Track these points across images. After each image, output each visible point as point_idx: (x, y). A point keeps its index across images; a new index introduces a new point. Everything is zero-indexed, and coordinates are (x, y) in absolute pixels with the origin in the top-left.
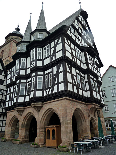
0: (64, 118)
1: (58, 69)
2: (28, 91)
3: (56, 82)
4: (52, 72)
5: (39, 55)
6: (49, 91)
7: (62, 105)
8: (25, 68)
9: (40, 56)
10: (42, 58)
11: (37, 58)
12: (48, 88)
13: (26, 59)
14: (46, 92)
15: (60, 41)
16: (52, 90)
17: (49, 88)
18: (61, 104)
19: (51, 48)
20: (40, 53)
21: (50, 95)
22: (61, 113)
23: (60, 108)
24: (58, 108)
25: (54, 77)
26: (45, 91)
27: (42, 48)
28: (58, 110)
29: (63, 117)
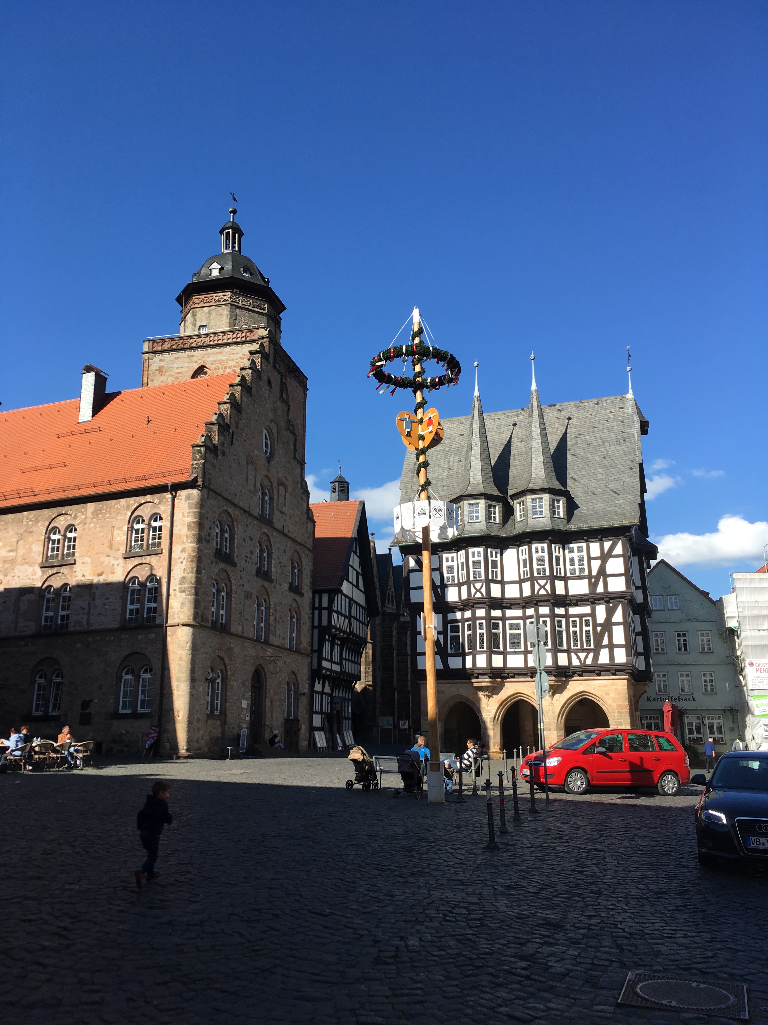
0: (623, 715)
1: (610, 613)
2: (511, 643)
3: (605, 642)
4: (593, 614)
5: (557, 564)
6: (586, 657)
7: (616, 689)
8: (499, 578)
10: (563, 574)
11: (554, 572)
12: (583, 650)
13: (499, 551)
14: (579, 658)
15: (619, 549)
16: (596, 658)
17: (588, 651)
18: (616, 687)
19: (590, 558)
20: (558, 561)
21: (589, 666)
22: (615, 704)
23: (612, 695)
24: (607, 694)
25: (599, 629)
26: (573, 655)
27: (562, 548)
28: (606, 697)
29: (618, 712)
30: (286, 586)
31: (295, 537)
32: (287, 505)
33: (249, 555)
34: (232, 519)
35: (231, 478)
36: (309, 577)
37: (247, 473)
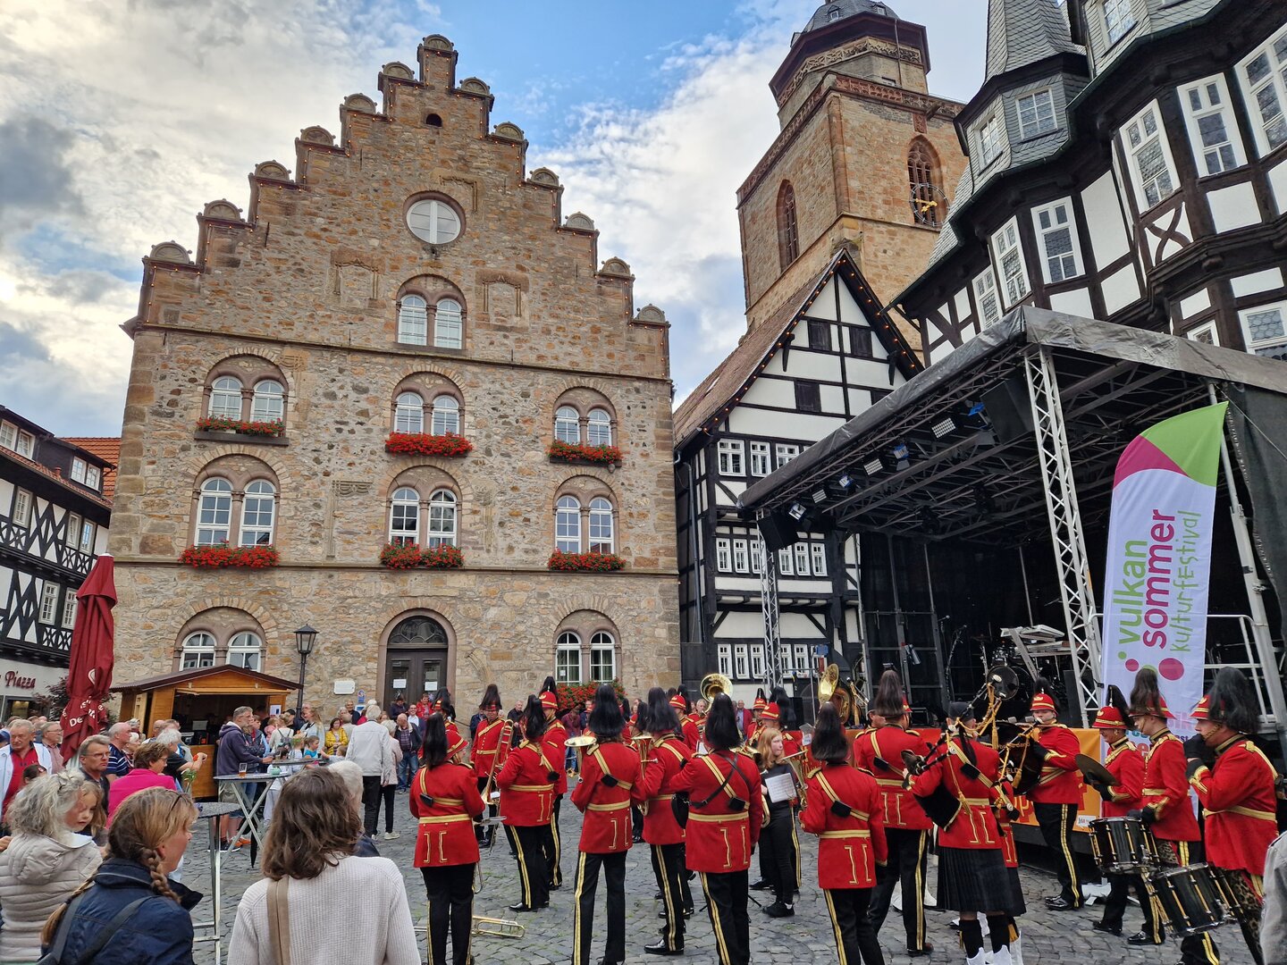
5: (1207, 144)
8: (1079, 272)
9: (1216, 148)
10: (1241, 161)
11: (1203, 171)
13: (1067, 202)
20: (1211, 128)
27: (1219, 79)
30: (539, 455)
31: (572, 363)
32: (526, 314)
33: (352, 420)
34: (277, 366)
35: (266, 299)
36: (651, 427)
37: (338, 282)
